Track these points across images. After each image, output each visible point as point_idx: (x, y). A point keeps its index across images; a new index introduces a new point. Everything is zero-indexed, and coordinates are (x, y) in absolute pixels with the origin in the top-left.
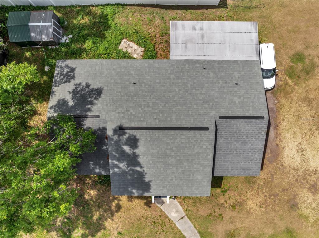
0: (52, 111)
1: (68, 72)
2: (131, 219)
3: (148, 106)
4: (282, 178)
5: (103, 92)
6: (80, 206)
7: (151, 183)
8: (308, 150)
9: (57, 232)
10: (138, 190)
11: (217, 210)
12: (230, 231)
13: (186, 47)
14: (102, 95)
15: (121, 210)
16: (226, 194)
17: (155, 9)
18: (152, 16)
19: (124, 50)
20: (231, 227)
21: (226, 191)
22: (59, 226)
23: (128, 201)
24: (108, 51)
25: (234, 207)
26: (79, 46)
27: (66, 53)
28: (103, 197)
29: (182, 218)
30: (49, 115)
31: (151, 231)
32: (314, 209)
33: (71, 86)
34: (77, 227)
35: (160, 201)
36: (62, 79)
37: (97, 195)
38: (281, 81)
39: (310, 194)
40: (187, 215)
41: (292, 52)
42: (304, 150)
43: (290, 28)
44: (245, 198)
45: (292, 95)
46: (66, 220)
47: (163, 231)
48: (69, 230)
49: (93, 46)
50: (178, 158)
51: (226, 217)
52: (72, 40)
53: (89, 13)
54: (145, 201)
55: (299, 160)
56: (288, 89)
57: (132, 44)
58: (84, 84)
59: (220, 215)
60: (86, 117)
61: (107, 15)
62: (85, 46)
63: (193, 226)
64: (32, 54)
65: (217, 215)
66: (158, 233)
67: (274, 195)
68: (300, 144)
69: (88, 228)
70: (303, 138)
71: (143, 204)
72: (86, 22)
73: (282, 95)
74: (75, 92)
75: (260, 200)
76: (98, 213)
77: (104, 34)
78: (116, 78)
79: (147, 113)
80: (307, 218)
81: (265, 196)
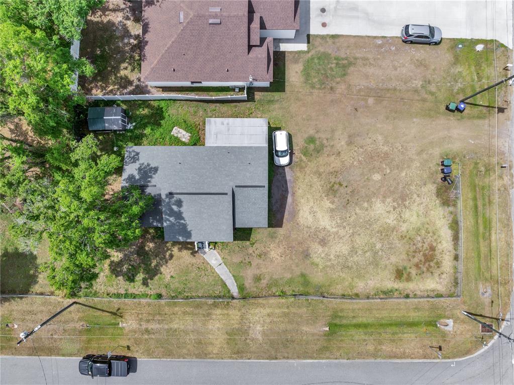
0: (125, 182)
1: (134, 155)
2: (181, 266)
3: (189, 179)
4: (298, 234)
5: (159, 169)
6: (141, 256)
7: (192, 232)
8: (319, 212)
9: (123, 276)
10: (183, 237)
11: (247, 258)
12: (257, 275)
13: (217, 137)
14: (158, 172)
15: (173, 259)
16: (254, 246)
17: (199, 103)
18: (197, 108)
19: (176, 135)
20: (258, 272)
21: (254, 244)
22: (125, 272)
23: (179, 251)
24: (163, 136)
25: (260, 256)
26: (141, 131)
27: (131, 136)
28: (159, 248)
29: (220, 264)
30: (123, 185)
31: (196, 275)
32: (323, 258)
33: (137, 165)
34: (139, 273)
35: (203, 252)
36: (130, 160)
37: (155, 247)
38: (297, 158)
39: (320, 246)
40: (224, 262)
41: (306, 136)
42: (315, 212)
43: (304, 117)
44: (269, 249)
45: (306, 169)
46: (130, 267)
47: (206, 275)
48: (133, 275)
49: (152, 132)
50: (209, 214)
51: (254, 264)
52: (135, 127)
53: (149, 106)
54: (191, 251)
55: (311, 220)
56: (303, 164)
57: (181, 131)
58: (146, 164)
59: (250, 262)
60: (147, 186)
61: (162, 108)
62: (145, 132)
63: (228, 271)
64: (104, 137)
65: (247, 262)
66: (202, 276)
67: (291, 247)
68: (312, 207)
69: (147, 273)
70: (314, 203)
71: (190, 254)
72: (146, 114)
73: (298, 169)
74: (140, 169)
75: (280, 251)
76: (155, 261)
77: (160, 123)
78: (167, 159)
79: (188, 184)
80: (317, 265)
81: (285, 248)
